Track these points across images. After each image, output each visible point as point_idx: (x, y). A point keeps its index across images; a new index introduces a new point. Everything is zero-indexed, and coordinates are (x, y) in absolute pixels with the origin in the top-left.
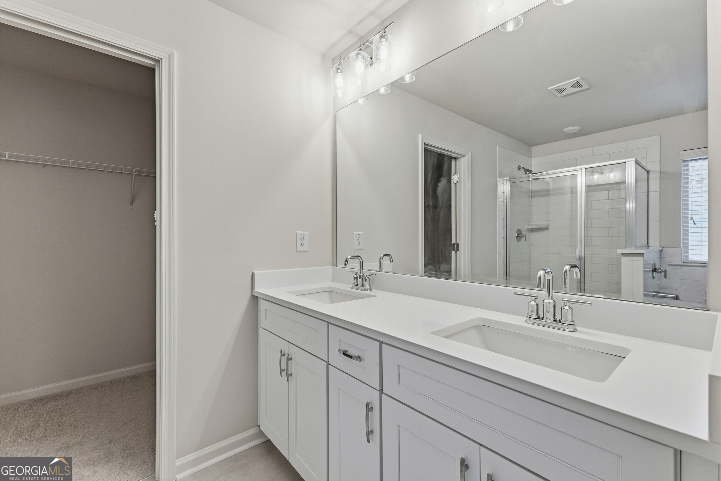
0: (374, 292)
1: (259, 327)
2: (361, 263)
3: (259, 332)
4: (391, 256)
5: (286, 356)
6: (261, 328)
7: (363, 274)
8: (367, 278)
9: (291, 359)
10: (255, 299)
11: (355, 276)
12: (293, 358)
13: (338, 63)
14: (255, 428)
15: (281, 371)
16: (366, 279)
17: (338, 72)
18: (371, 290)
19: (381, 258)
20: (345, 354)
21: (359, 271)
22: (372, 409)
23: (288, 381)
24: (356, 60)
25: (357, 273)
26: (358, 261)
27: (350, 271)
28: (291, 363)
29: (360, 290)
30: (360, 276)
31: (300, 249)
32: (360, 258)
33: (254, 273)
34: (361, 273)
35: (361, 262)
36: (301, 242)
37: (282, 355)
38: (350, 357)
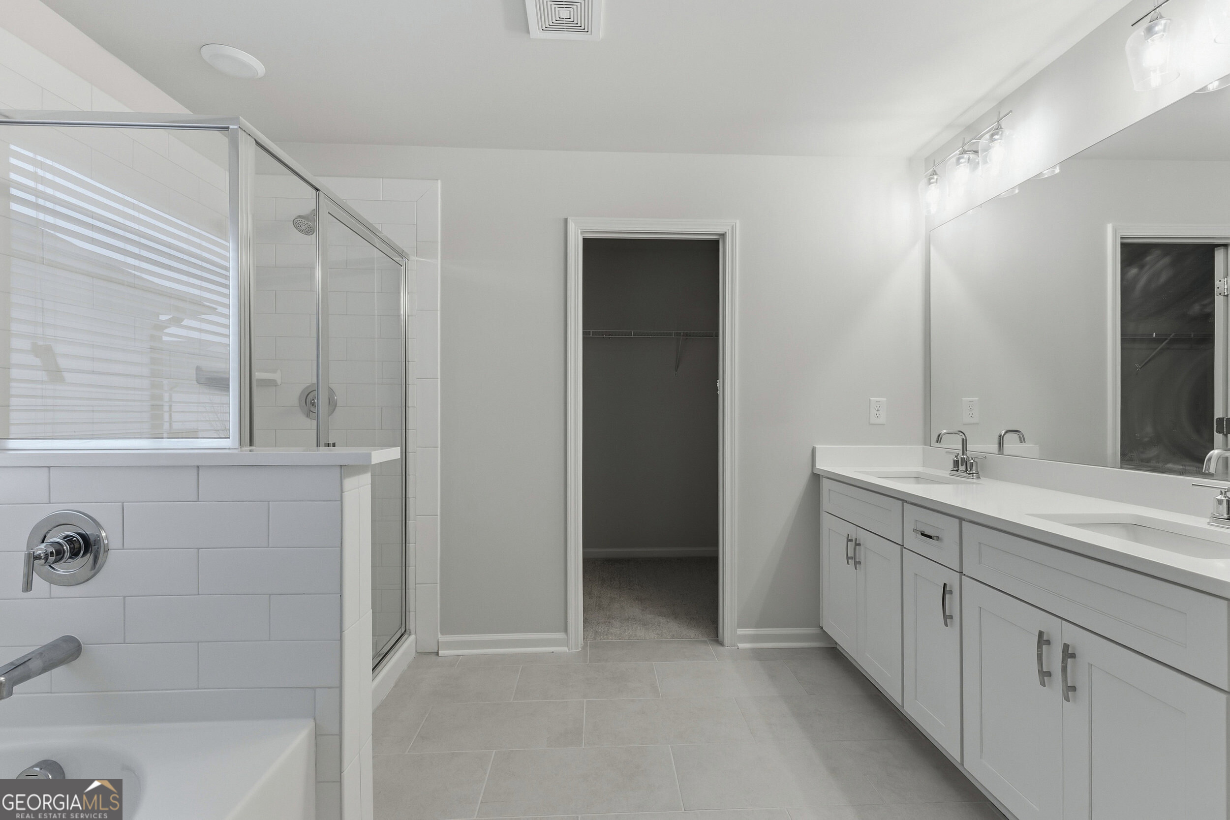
0: (983, 480)
1: (821, 511)
2: (964, 442)
3: (821, 516)
4: (1022, 434)
5: (853, 543)
6: (823, 512)
7: (966, 456)
8: (972, 461)
9: (859, 545)
10: (816, 478)
11: (955, 459)
12: (861, 543)
13: (932, 169)
14: (816, 628)
15: (848, 558)
16: (970, 462)
17: (930, 184)
18: (979, 478)
19: (1001, 435)
20: (923, 534)
21: (960, 452)
22: (951, 592)
23: (856, 569)
24: (957, 166)
25: (958, 454)
26: (959, 438)
27: (947, 452)
28: (861, 551)
29: (961, 476)
30: (963, 459)
31: (874, 420)
32: (961, 434)
33: (816, 447)
34: (963, 455)
35: (963, 439)
36: (876, 412)
37: (849, 540)
38: (930, 537)
